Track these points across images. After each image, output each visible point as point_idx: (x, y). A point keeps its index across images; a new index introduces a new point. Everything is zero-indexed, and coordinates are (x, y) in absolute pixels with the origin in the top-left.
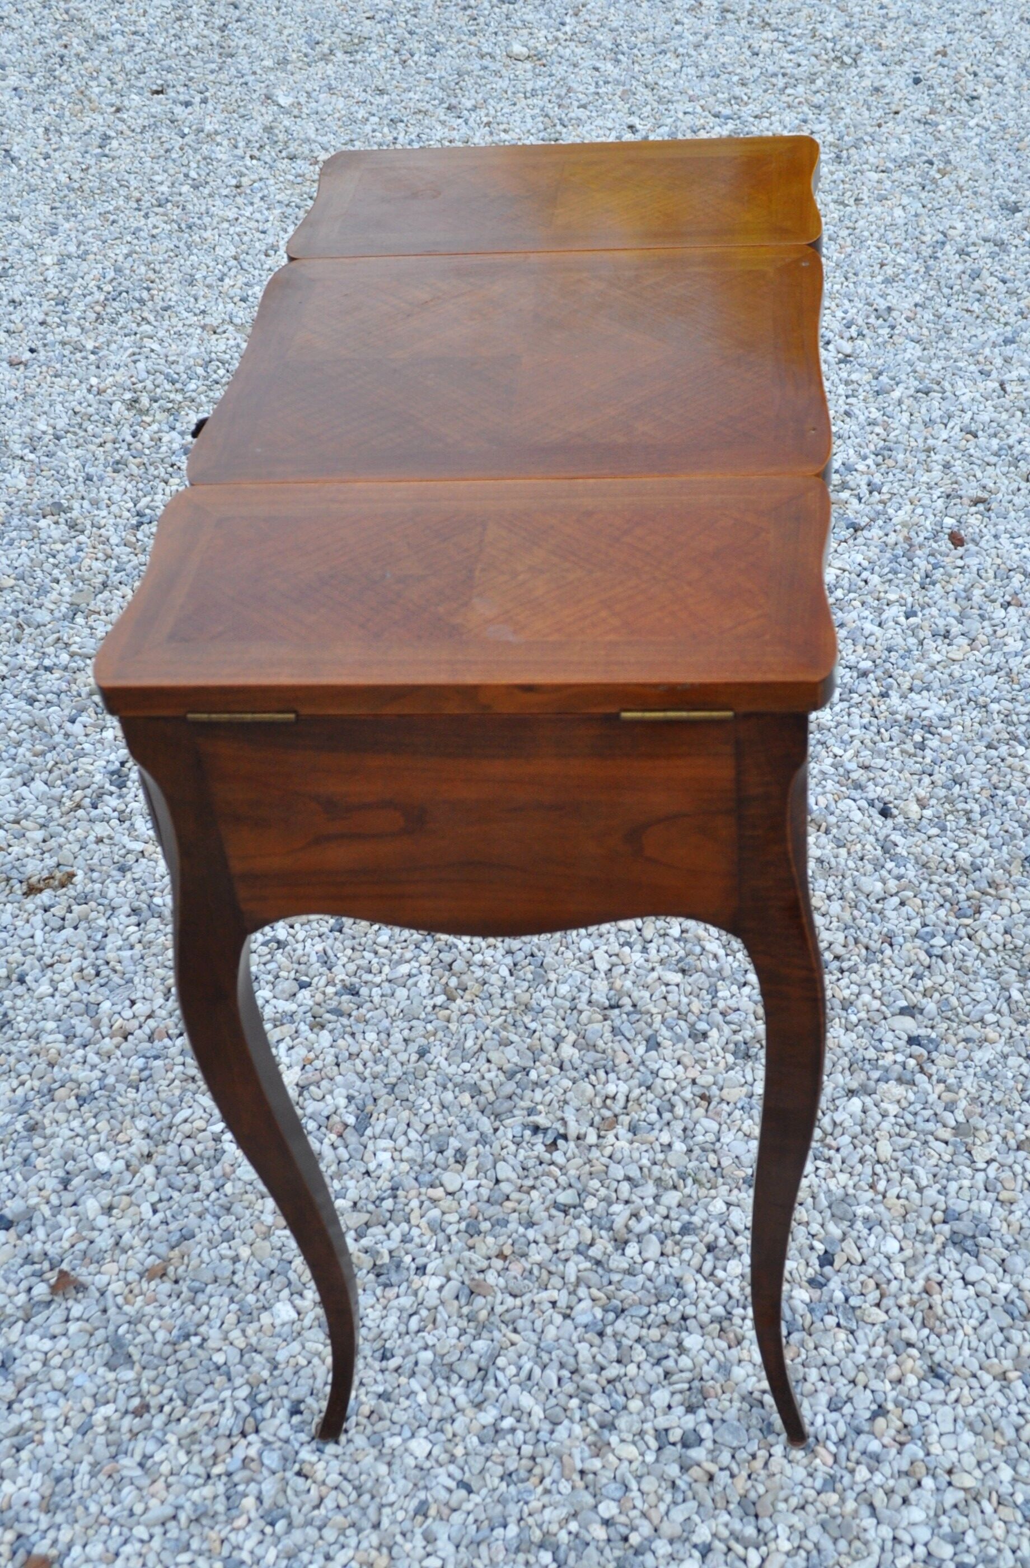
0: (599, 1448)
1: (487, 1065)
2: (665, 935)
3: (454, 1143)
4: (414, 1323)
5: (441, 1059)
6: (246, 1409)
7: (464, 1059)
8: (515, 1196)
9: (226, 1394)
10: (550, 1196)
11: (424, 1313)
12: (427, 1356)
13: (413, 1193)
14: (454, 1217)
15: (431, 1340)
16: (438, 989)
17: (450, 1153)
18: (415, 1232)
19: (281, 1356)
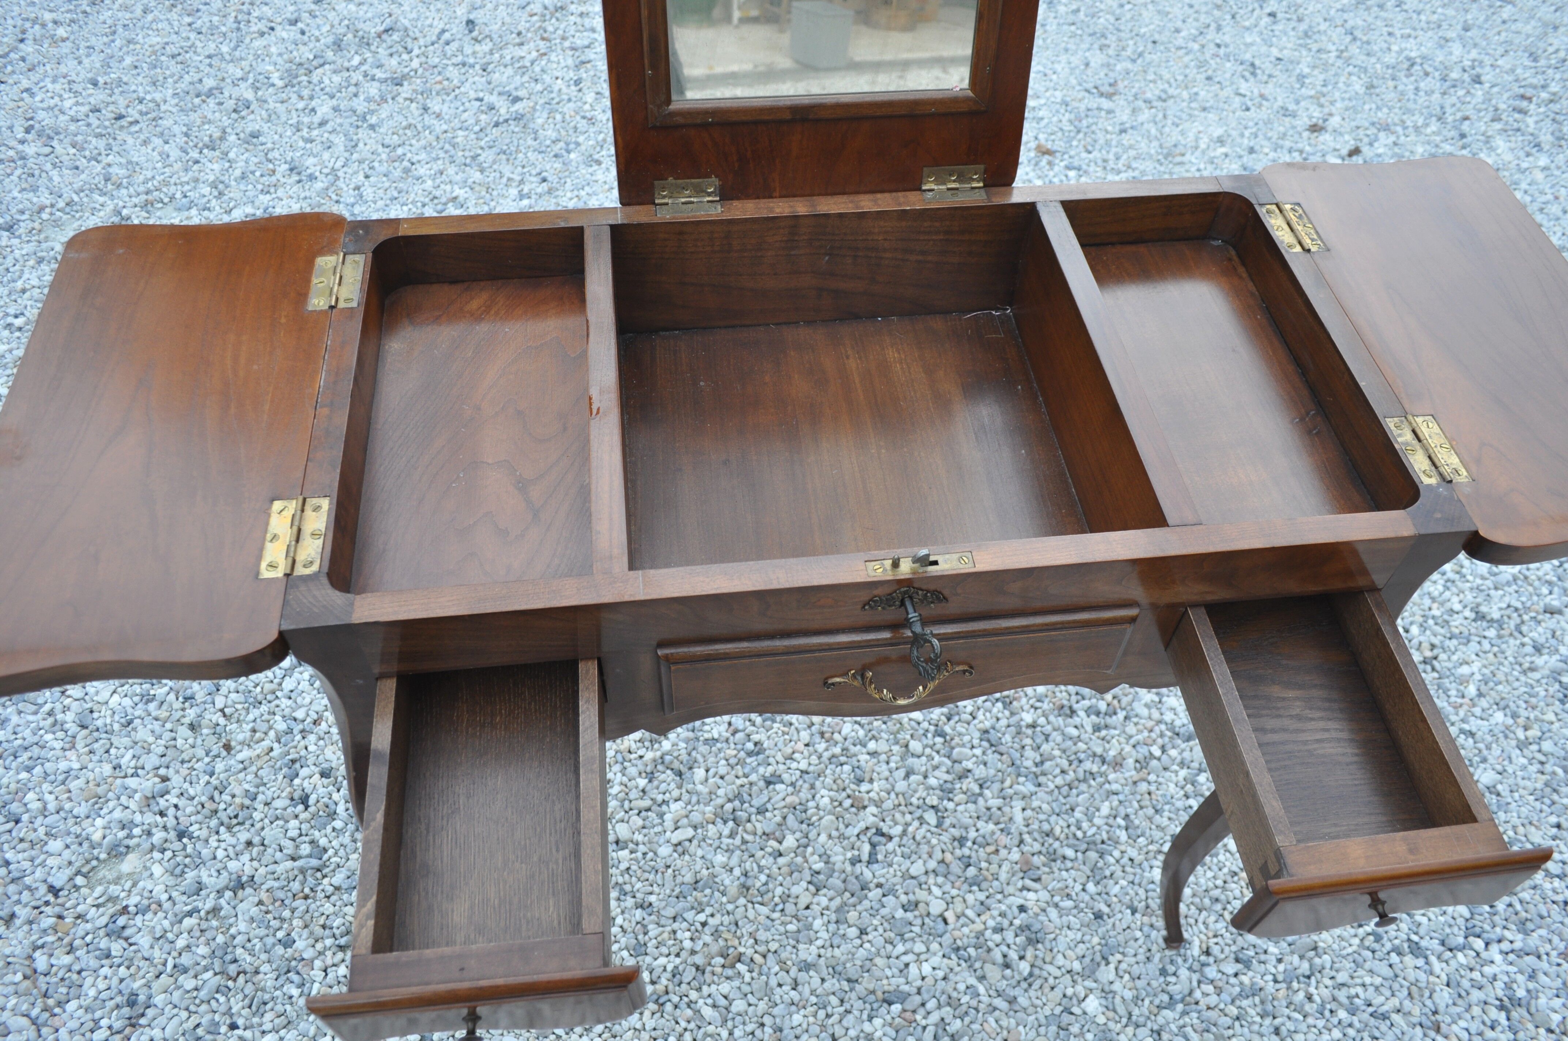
0: (1117, 764)
1: (813, 906)
2: (643, 791)
3: (900, 913)
4: (1069, 904)
5: (813, 949)
6: (1180, 1007)
7: (809, 927)
8: (938, 855)
9: (1173, 1027)
10: (934, 829)
11: (1057, 899)
12: (1091, 886)
13: (957, 933)
14: (970, 898)
15: (1078, 887)
16: (729, 972)
17: (909, 915)
18: (991, 923)
19: (1129, 995)
